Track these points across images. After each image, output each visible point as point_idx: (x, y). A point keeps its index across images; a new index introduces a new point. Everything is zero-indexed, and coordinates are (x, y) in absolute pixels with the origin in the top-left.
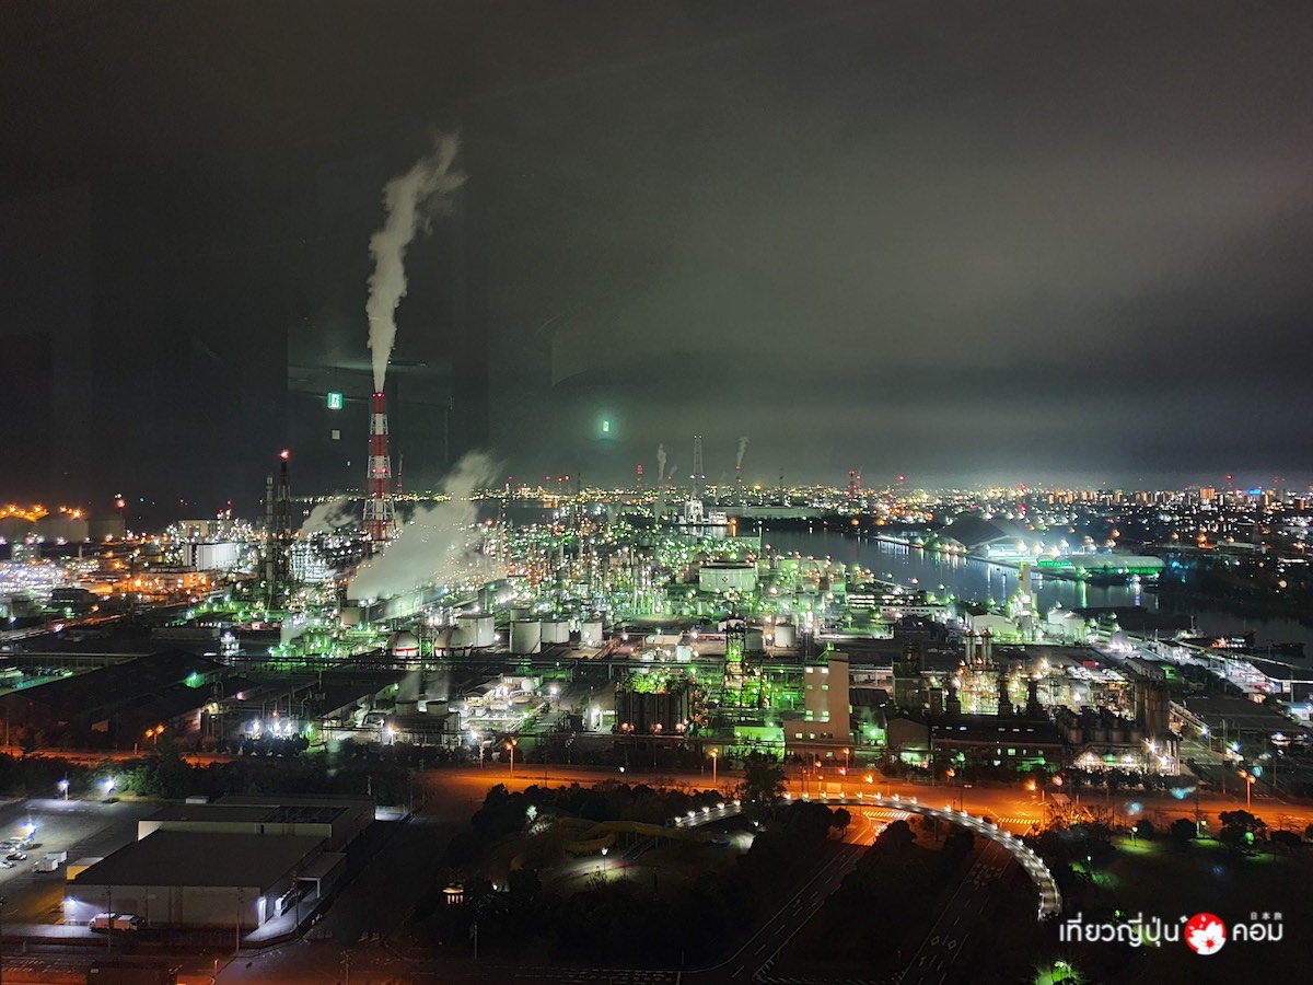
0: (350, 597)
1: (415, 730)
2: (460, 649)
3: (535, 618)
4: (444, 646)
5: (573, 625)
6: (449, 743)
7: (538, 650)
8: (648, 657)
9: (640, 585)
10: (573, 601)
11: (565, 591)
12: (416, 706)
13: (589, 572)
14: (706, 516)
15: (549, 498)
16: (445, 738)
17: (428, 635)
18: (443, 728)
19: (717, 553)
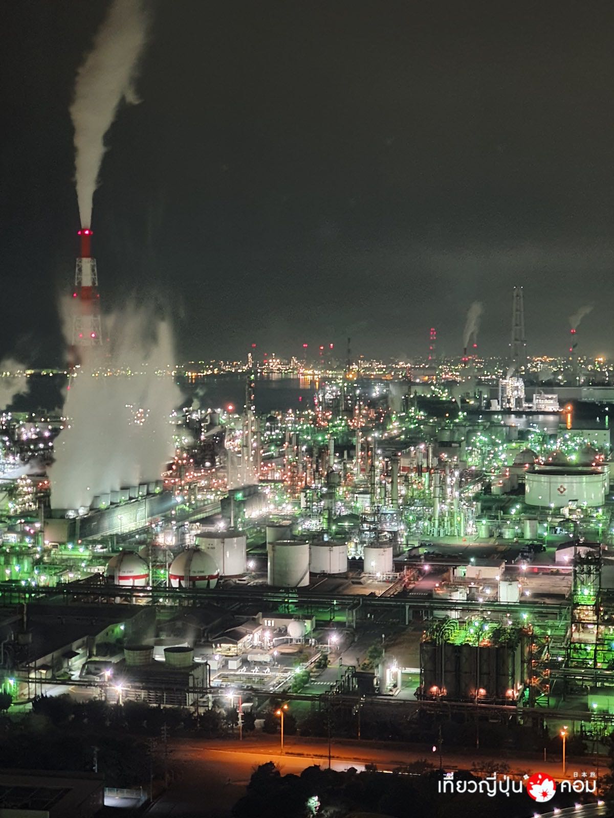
0: (54, 504)
1: (149, 685)
2: (203, 578)
3: (300, 540)
4: (181, 574)
5: (352, 550)
6: (195, 704)
7: (306, 582)
8: (459, 596)
9: (443, 498)
10: (352, 517)
11: (339, 503)
12: (151, 654)
13: (372, 477)
14: (529, 400)
15: (308, 375)
16: (191, 697)
17: (161, 558)
18: (188, 684)
19: (548, 453)
